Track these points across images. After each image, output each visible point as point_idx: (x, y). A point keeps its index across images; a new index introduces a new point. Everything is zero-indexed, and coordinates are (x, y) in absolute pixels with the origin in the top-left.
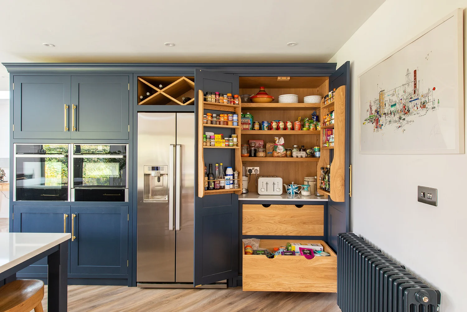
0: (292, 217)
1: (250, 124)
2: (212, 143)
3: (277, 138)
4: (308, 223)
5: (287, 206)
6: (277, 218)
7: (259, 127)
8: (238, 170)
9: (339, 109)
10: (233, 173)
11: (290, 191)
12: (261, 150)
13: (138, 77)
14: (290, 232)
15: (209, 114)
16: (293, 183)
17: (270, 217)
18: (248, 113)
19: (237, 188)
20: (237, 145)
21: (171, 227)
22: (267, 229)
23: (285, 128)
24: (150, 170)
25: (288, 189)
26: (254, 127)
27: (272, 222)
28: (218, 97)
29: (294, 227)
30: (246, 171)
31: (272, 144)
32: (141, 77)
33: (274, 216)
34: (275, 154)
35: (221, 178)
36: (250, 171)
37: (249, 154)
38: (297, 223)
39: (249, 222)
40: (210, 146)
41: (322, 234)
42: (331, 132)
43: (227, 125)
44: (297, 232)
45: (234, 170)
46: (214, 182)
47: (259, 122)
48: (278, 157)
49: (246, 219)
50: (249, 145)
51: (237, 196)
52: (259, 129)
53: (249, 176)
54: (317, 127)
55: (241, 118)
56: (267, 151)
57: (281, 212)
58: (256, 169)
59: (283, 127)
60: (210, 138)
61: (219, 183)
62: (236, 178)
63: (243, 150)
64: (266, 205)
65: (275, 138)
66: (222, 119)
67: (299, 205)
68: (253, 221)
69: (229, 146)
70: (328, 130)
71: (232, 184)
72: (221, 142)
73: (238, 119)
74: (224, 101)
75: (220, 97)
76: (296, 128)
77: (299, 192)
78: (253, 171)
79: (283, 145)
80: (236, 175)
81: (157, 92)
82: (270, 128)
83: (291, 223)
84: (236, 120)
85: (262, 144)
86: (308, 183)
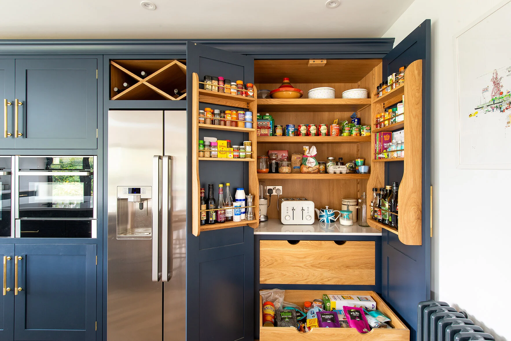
0: (329, 258)
1: (270, 128)
2: (213, 152)
3: (307, 147)
4: (353, 266)
5: (323, 242)
6: (309, 260)
7: (282, 132)
8: (252, 193)
9: (412, 97)
10: (246, 197)
11: (323, 218)
12: (285, 163)
13: (110, 60)
14: (327, 279)
15: (208, 109)
16: (327, 207)
17: (299, 258)
18: (268, 114)
19: (251, 219)
20: (251, 157)
21: (155, 278)
22: (295, 276)
23: (318, 134)
24: (125, 193)
25: (321, 216)
26: (275, 132)
27: (302, 265)
28: (221, 85)
29: (333, 272)
30: (264, 191)
31: (299, 156)
32: (114, 60)
33: (305, 258)
34: (305, 169)
35: (227, 205)
36: (270, 191)
37: (268, 170)
38: (337, 267)
39: (269, 266)
40: (211, 157)
41: (373, 283)
42: (389, 136)
43: (237, 126)
44: (337, 279)
45: (247, 193)
46: (216, 212)
47: (282, 126)
48: (309, 173)
49: (264, 260)
50: (269, 156)
51: (253, 230)
52: (282, 134)
53: (269, 199)
54: (362, 133)
55: (258, 119)
56: (293, 166)
57: (315, 251)
58: (278, 189)
59: (316, 132)
60: (210, 145)
61: (225, 213)
62: (250, 204)
63: (261, 164)
64: (293, 241)
65: (304, 147)
66: (228, 118)
67: (340, 241)
68: (275, 263)
69: (239, 158)
70: (384, 134)
71: (244, 213)
72: (226, 152)
73: (252, 119)
74: (232, 90)
75: (226, 85)
76: (333, 133)
77: (335, 220)
78: (274, 191)
79: (315, 157)
80: (250, 200)
81: (137, 81)
82: (297, 133)
83: (329, 267)
84: (250, 120)
85: (286, 156)
86: (348, 208)
